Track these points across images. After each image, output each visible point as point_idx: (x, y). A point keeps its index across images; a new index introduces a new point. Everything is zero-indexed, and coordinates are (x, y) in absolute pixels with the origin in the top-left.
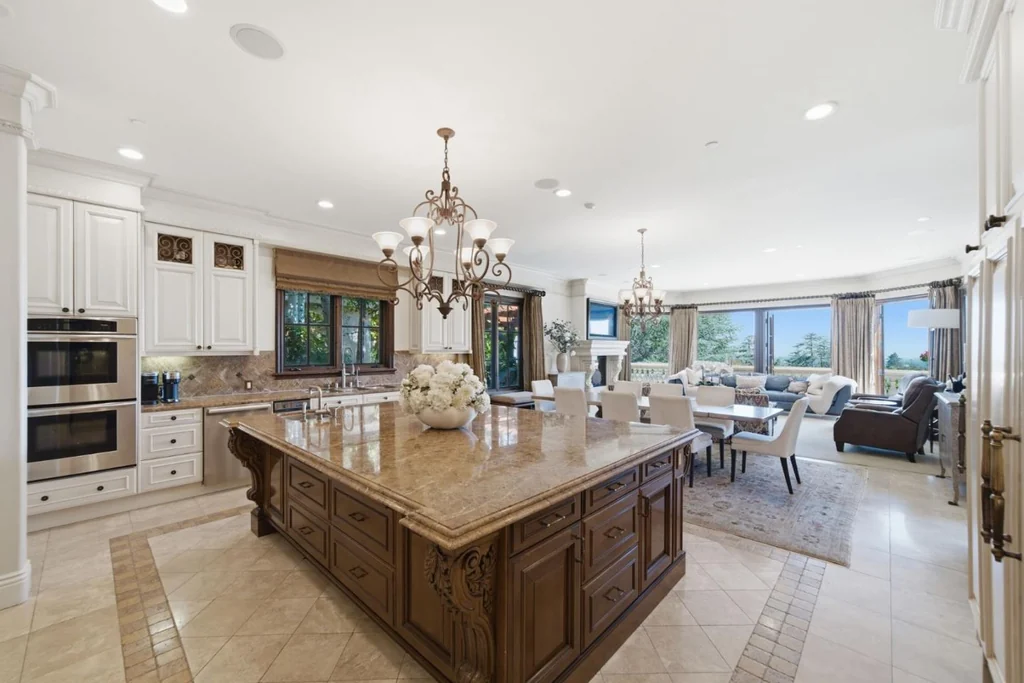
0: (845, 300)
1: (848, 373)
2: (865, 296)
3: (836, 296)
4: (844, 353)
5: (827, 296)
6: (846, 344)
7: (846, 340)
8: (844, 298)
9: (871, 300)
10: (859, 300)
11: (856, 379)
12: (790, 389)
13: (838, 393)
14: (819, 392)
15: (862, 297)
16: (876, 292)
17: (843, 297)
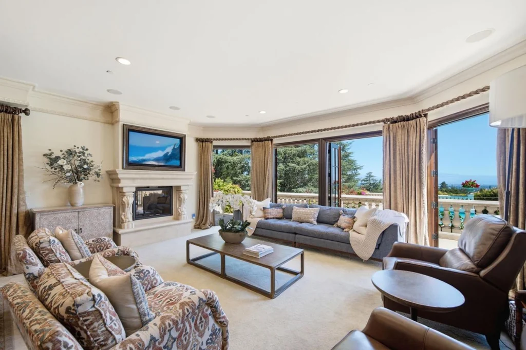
0: (397, 124)
1: (400, 206)
2: (417, 117)
3: (388, 120)
4: (395, 183)
5: (379, 121)
6: (398, 172)
7: (398, 169)
8: (396, 122)
9: (423, 119)
10: (411, 122)
11: (408, 214)
12: (339, 223)
13: (383, 232)
14: (364, 230)
15: (413, 118)
16: (429, 110)
17: (394, 121)
